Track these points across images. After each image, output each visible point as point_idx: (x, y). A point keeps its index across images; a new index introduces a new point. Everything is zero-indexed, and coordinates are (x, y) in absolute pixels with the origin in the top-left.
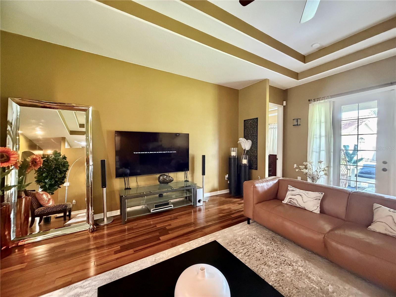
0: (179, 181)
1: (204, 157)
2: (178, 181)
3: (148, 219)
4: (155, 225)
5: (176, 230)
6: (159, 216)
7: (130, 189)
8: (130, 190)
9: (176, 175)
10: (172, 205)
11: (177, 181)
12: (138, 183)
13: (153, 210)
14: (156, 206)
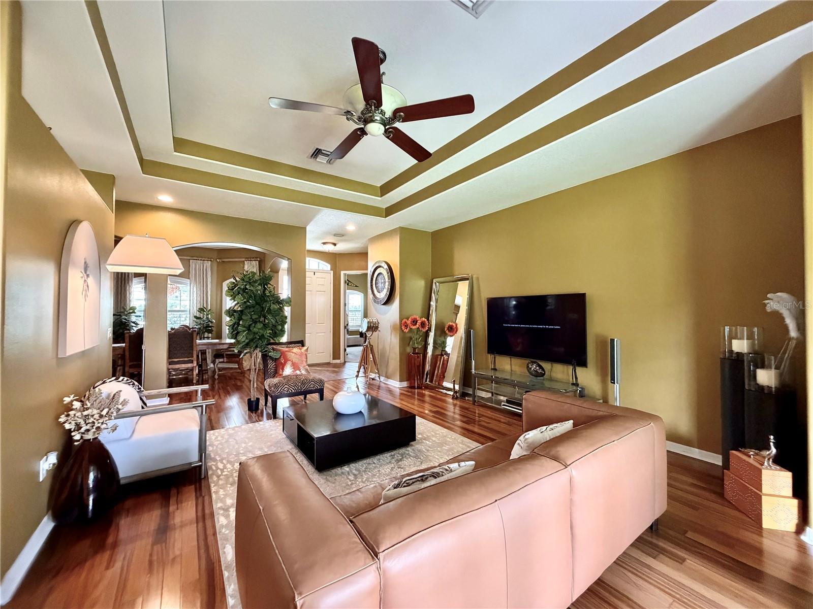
0: (566, 381)
1: (612, 343)
2: (564, 380)
3: (493, 411)
7: (496, 370)
8: (496, 372)
12: (513, 367)
13: (504, 405)
14: (508, 401)
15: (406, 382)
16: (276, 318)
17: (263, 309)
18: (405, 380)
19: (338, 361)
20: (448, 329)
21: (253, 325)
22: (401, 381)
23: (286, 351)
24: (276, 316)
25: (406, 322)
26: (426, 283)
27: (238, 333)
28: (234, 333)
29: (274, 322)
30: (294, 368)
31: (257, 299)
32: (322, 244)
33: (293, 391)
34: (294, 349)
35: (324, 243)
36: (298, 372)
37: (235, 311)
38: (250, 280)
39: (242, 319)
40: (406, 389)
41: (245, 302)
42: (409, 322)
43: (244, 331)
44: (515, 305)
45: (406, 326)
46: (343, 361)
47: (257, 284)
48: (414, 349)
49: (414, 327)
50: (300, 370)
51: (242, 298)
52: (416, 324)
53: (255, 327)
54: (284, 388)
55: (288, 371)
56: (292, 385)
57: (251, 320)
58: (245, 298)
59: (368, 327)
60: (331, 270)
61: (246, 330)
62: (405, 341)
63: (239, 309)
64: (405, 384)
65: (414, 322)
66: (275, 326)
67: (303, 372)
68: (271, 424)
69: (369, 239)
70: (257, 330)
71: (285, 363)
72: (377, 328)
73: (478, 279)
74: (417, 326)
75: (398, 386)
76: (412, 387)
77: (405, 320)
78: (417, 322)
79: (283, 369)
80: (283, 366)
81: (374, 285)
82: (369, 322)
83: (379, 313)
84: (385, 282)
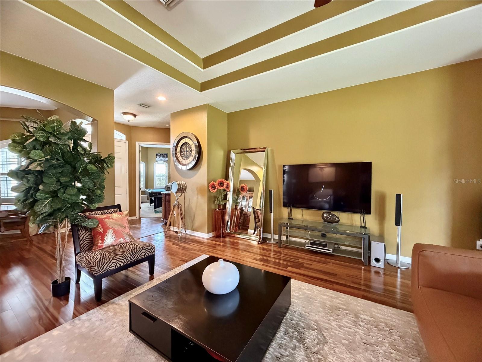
0: (356, 225)
1: (398, 197)
2: (354, 225)
3: (300, 252)
4: (298, 258)
5: (309, 270)
6: (313, 255)
7: (292, 219)
8: (293, 221)
9: (352, 216)
10: (331, 250)
11: (352, 224)
12: (304, 216)
13: (307, 246)
14: (311, 243)
15: (211, 233)
16: (96, 180)
17: (75, 169)
18: (211, 231)
19: (134, 218)
21: (62, 190)
22: (208, 232)
23: (105, 218)
24: (96, 179)
25: (213, 184)
27: (35, 201)
28: (27, 202)
29: (91, 185)
30: (116, 237)
31: (67, 157)
32: (122, 114)
33: (122, 264)
34: (114, 215)
35: (125, 113)
36: (122, 240)
37: (29, 172)
38: (54, 131)
39: (42, 182)
40: (211, 239)
41: (47, 160)
42: (216, 184)
43: (46, 199)
45: (214, 188)
46: (138, 218)
47: (66, 137)
48: (220, 206)
49: (222, 188)
50: (123, 238)
51: (43, 155)
52: (223, 186)
53: (64, 192)
54: (111, 264)
55: (109, 240)
56: (121, 258)
57: (59, 184)
58: (46, 154)
59: (178, 188)
60: (126, 140)
61: (50, 197)
62: (212, 199)
63: (39, 168)
64: (211, 235)
65: (221, 184)
66: (93, 191)
67: (128, 239)
68: (101, 317)
69: (171, 114)
70: (68, 197)
71: (105, 232)
72: (185, 190)
75: (206, 237)
76: (218, 236)
78: (223, 184)
79: (103, 240)
80: (103, 236)
81: (179, 154)
82: (179, 185)
83: (184, 177)
84: (191, 151)
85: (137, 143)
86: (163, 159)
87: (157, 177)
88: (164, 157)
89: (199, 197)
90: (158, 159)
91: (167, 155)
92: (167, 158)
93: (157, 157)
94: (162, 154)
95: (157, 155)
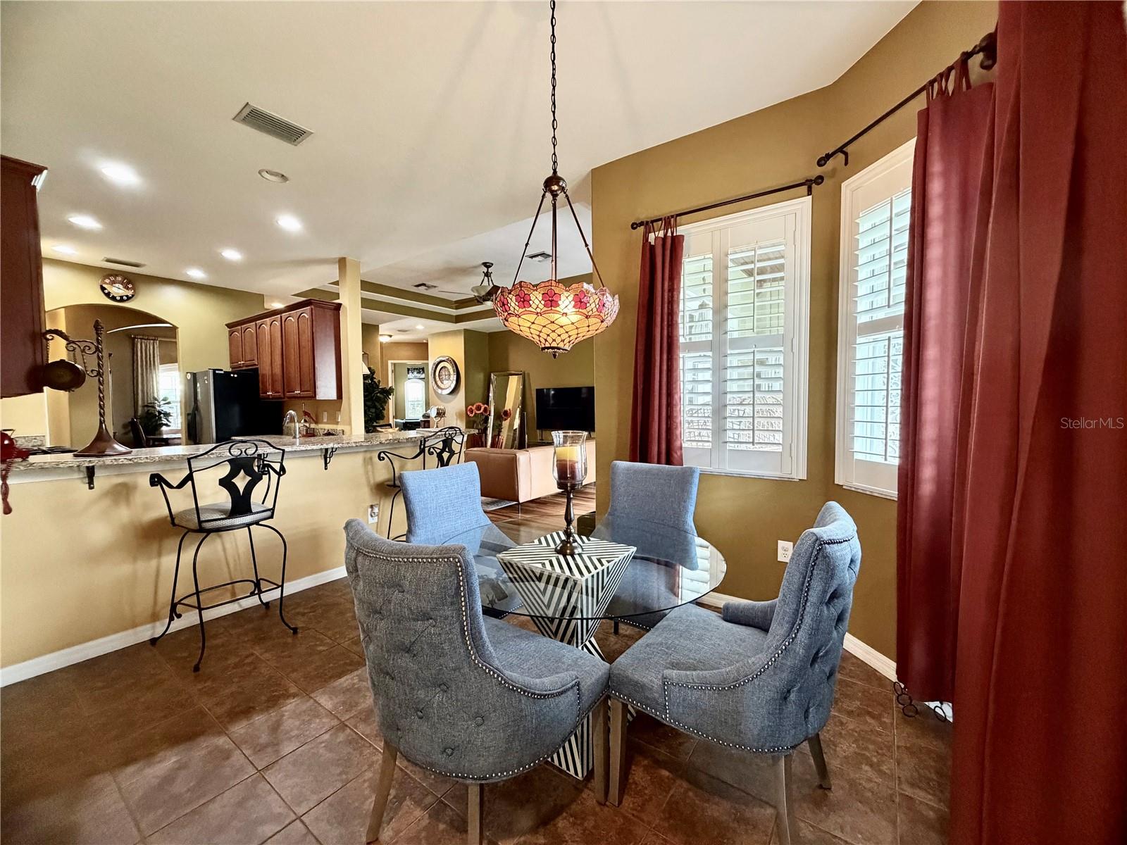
20: (504, 414)
25: (471, 408)
26: (485, 376)
42: (474, 408)
44: (553, 394)
45: (472, 412)
48: (478, 430)
49: (478, 412)
52: (480, 410)
59: (437, 414)
62: (470, 423)
65: (478, 408)
69: (429, 334)
72: (444, 414)
73: (529, 374)
74: (482, 411)
77: (470, 407)
81: (437, 378)
82: (438, 409)
83: (442, 401)
84: (450, 375)
85: (390, 362)
86: (418, 375)
87: (410, 403)
88: (419, 373)
89: (458, 421)
90: (410, 375)
91: (423, 369)
92: (424, 375)
93: (408, 373)
94: (417, 369)
95: (408, 370)
